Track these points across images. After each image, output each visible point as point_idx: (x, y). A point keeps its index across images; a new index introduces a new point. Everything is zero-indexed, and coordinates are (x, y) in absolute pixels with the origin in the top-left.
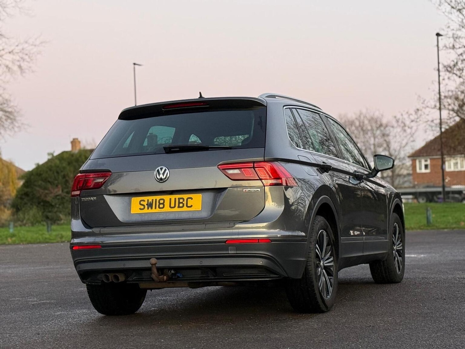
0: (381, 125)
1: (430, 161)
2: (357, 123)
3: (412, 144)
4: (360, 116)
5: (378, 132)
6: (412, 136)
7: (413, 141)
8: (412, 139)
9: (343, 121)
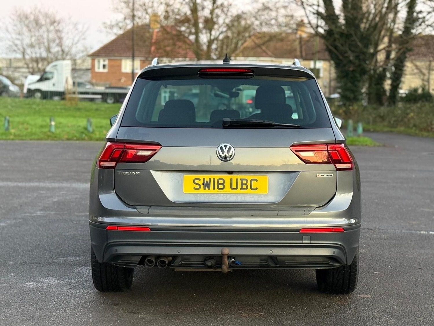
0: (55, 21)
1: (108, 62)
2: (32, 17)
3: (83, 41)
4: (35, 11)
5: (52, 28)
6: (83, 34)
7: (84, 39)
8: (83, 37)
9: (18, 13)
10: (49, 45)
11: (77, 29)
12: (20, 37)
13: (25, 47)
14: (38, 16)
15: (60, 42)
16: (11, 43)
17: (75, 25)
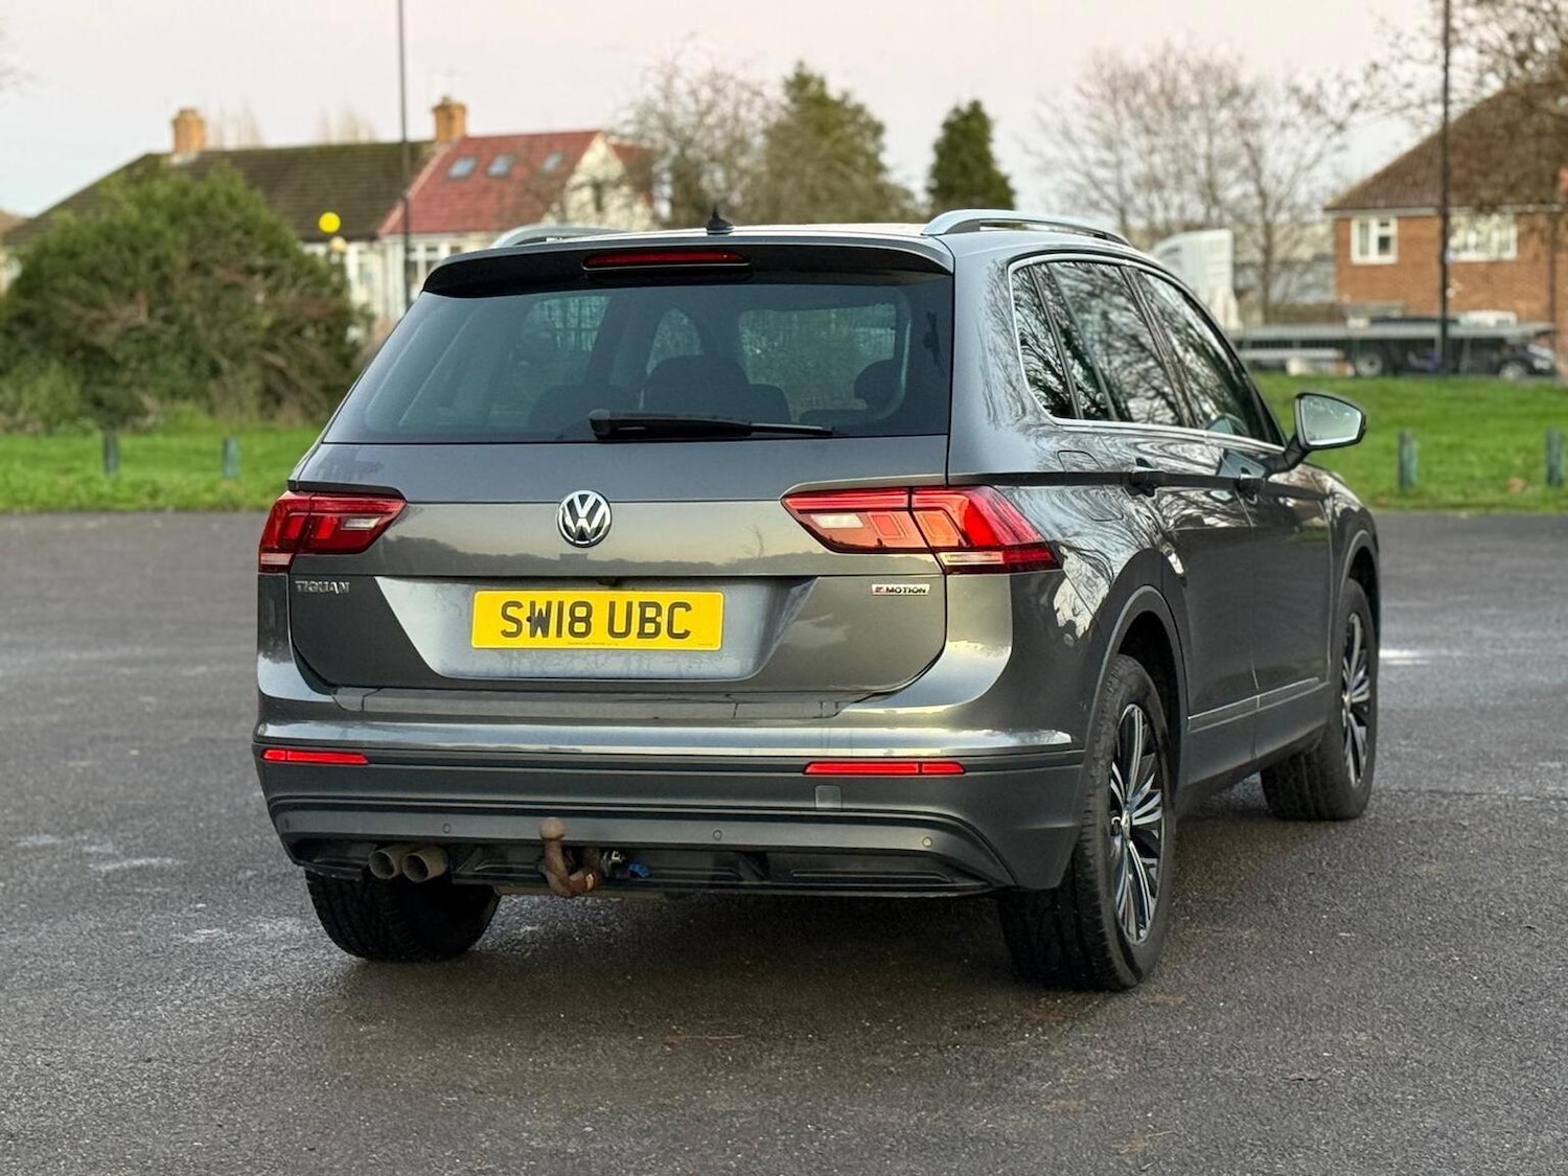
0: (1235, 92)
1: (1399, 227)
2: (1154, 84)
3: (1337, 157)
4: (1165, 59)
5: (1224, 115)
7: (1341, 148)
9: (1107, 73)
10: (1211, 176)
13: (1129, 188)
15: (1254, 164)
16: (1080, 179)
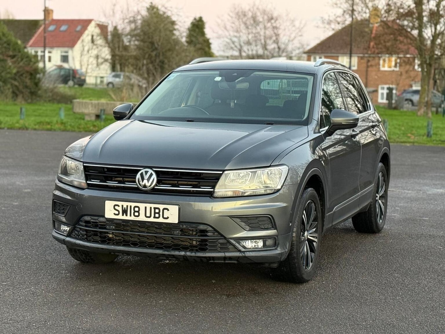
0: (272, 18)
2: (250, 14)
3: (300, 38)
4: (253, 7)
5: (269, 25)
6: (300, 31)
7: (301, 36)
8: (300, 34)
9: (236, 11)
10: (265, 42)
11: (294, 26)
12: (237, 34)
13: (242, 44)
14: (256, 14)
15: (277, 39)
16: (228, 41)
17: (293, 21)
